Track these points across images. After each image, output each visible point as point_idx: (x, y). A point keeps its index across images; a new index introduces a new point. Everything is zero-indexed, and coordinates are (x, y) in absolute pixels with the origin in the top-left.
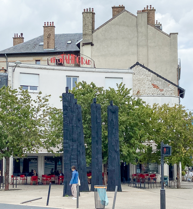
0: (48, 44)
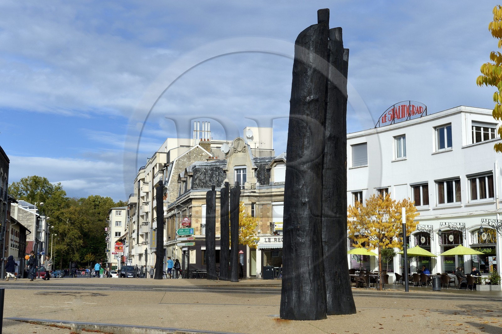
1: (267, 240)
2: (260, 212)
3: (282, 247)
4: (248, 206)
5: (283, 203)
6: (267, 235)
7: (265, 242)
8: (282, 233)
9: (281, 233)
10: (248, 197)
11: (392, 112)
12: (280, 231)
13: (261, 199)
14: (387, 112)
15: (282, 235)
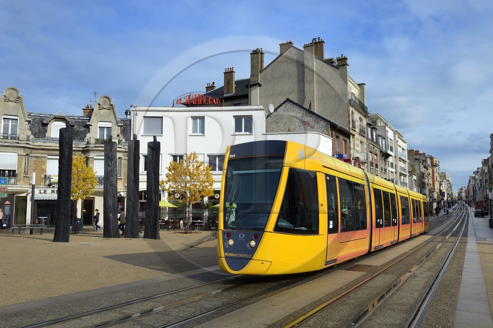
0: (228, 89)
1: (42, 191)
2: (33, 164)
3: (56, 199)
4: (23, 157)
5: (58, 157)
6: (40, 186)
7: (39, 194)
8: (57, 185)
9: (55, 185)
10: (23, 149)
11: (188, 97)
12: (55, 183)
13: (34, 151)
14: (183, 97)
15: (57, 187)
